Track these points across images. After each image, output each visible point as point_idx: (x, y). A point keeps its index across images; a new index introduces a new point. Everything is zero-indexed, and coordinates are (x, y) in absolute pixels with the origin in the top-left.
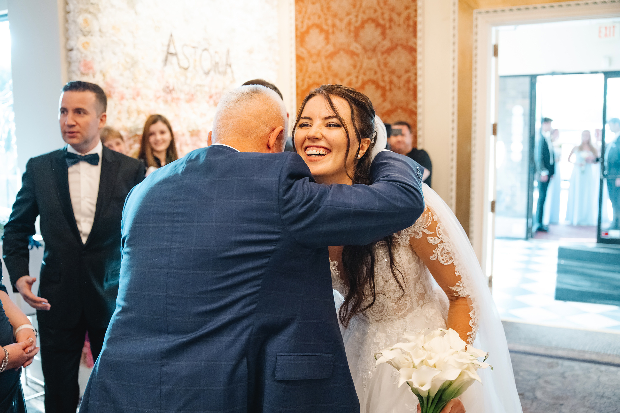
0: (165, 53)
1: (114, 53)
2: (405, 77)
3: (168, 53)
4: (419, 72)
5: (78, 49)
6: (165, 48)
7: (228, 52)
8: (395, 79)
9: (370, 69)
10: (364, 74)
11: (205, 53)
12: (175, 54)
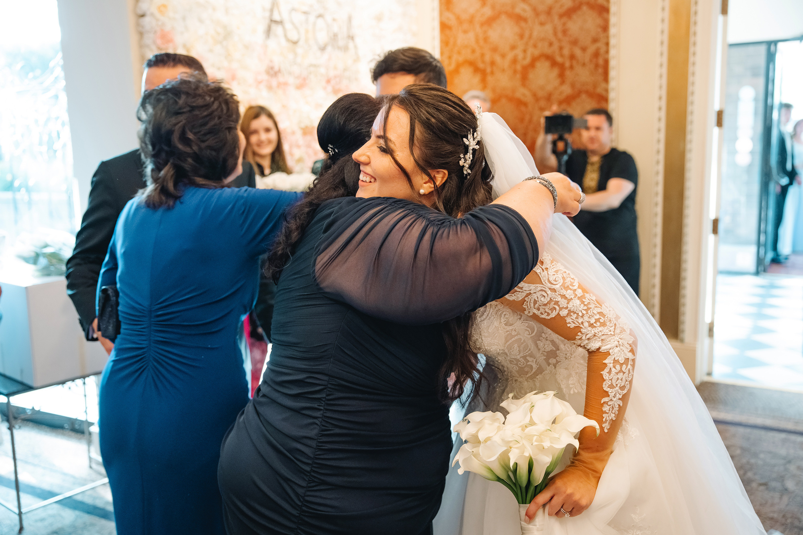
0: (267, 21)
1: (201, 21)
2: (592, 49)
3: (272, 21)
4: (612, 41)
5: (152, 15)
6: (267, 14)
7: (350, 19)
8: (578, 52)
9: (543, 40)
10: (535, 46)
11: (320, 21)
12: (280, 23)
